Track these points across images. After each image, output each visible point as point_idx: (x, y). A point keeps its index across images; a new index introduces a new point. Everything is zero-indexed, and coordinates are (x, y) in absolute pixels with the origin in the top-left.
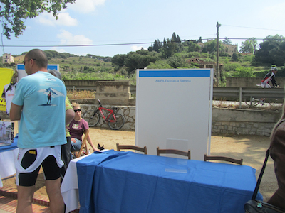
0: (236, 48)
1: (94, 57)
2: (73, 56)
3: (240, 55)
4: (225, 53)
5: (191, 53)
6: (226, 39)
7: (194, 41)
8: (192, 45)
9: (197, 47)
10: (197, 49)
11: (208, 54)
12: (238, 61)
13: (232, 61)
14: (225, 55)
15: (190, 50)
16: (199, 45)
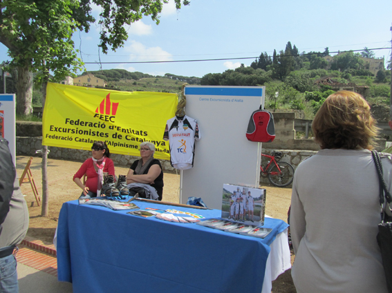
0: (382, 64)
1: (175, 77)
2: (147, 76)
3: (387, 73)
4: (365, 70)
5: (315, 71)
6: (366, 50)
7: (319, 54)
8: (315, 60)
9: (324, 63)
10: (323, 65)
11: (339, 72)
12: (385, 82)
13: (377, 82)
14: (366, 74)
15: (313, 67)
16: (325, 59)
